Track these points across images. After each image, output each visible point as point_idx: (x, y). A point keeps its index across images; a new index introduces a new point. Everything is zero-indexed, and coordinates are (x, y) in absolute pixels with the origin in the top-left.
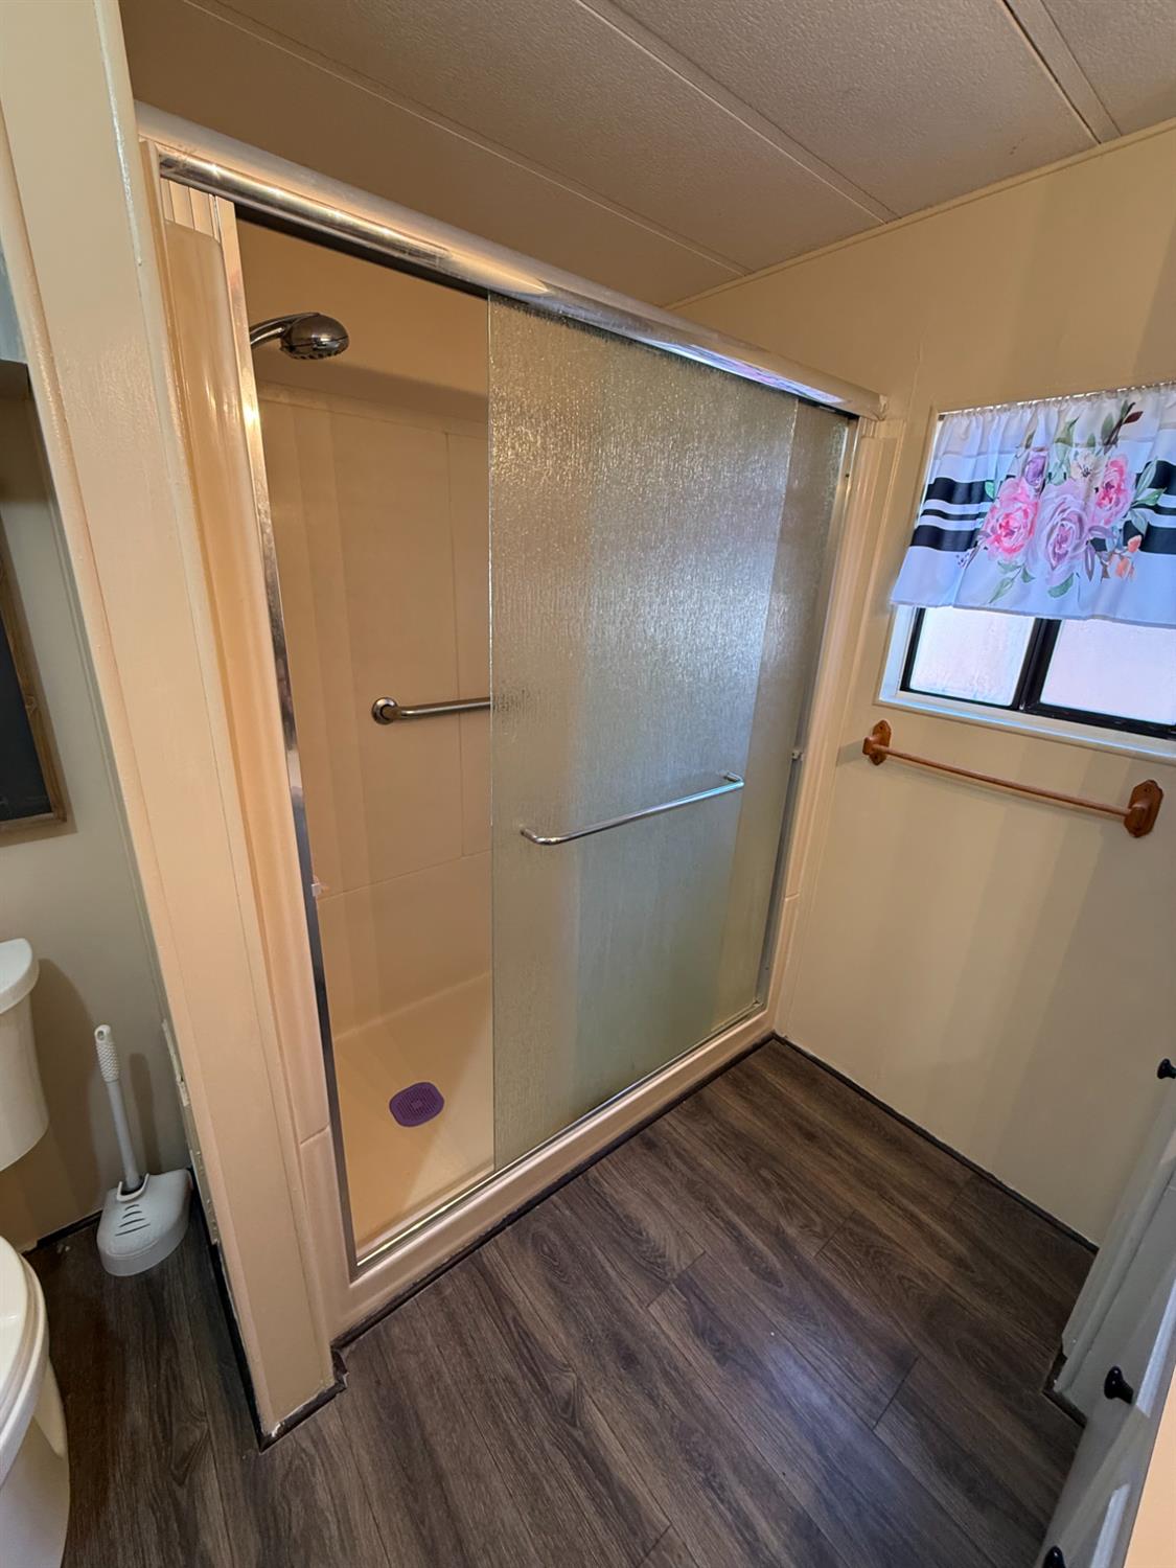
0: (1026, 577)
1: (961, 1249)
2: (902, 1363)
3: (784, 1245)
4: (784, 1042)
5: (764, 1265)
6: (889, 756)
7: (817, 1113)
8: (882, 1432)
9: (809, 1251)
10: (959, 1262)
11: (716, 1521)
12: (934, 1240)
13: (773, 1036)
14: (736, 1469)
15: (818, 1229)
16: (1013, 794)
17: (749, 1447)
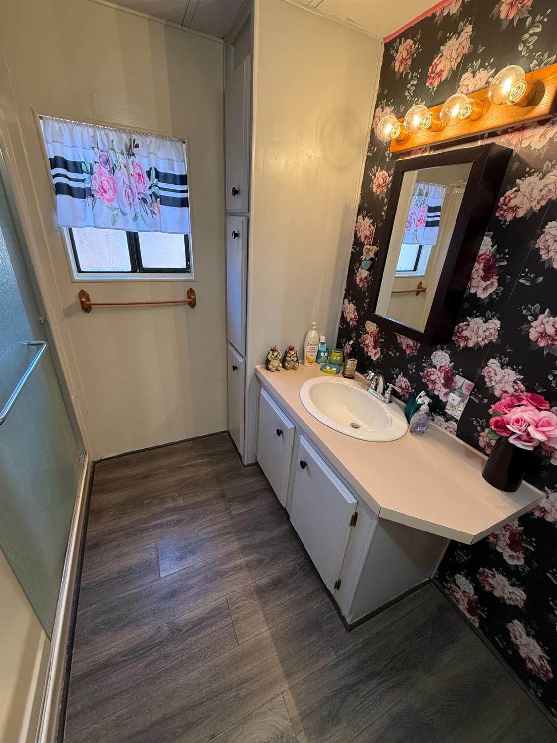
0: (123, 213)
1: (206, 460)
2: (223, 496)
3: (174, 510)
4: (101, 461)
5: (175, 521)
6: (92, 306)
7: (140, 469)
8: (234, 513)
9: (181, 503)
10: (210, 463)
11: (231, 578)
12: (201, 465)
13: (94, 463)
14: (223, 564)
15: (177, 495)
16: (152, 306)
17: (219, 556)
